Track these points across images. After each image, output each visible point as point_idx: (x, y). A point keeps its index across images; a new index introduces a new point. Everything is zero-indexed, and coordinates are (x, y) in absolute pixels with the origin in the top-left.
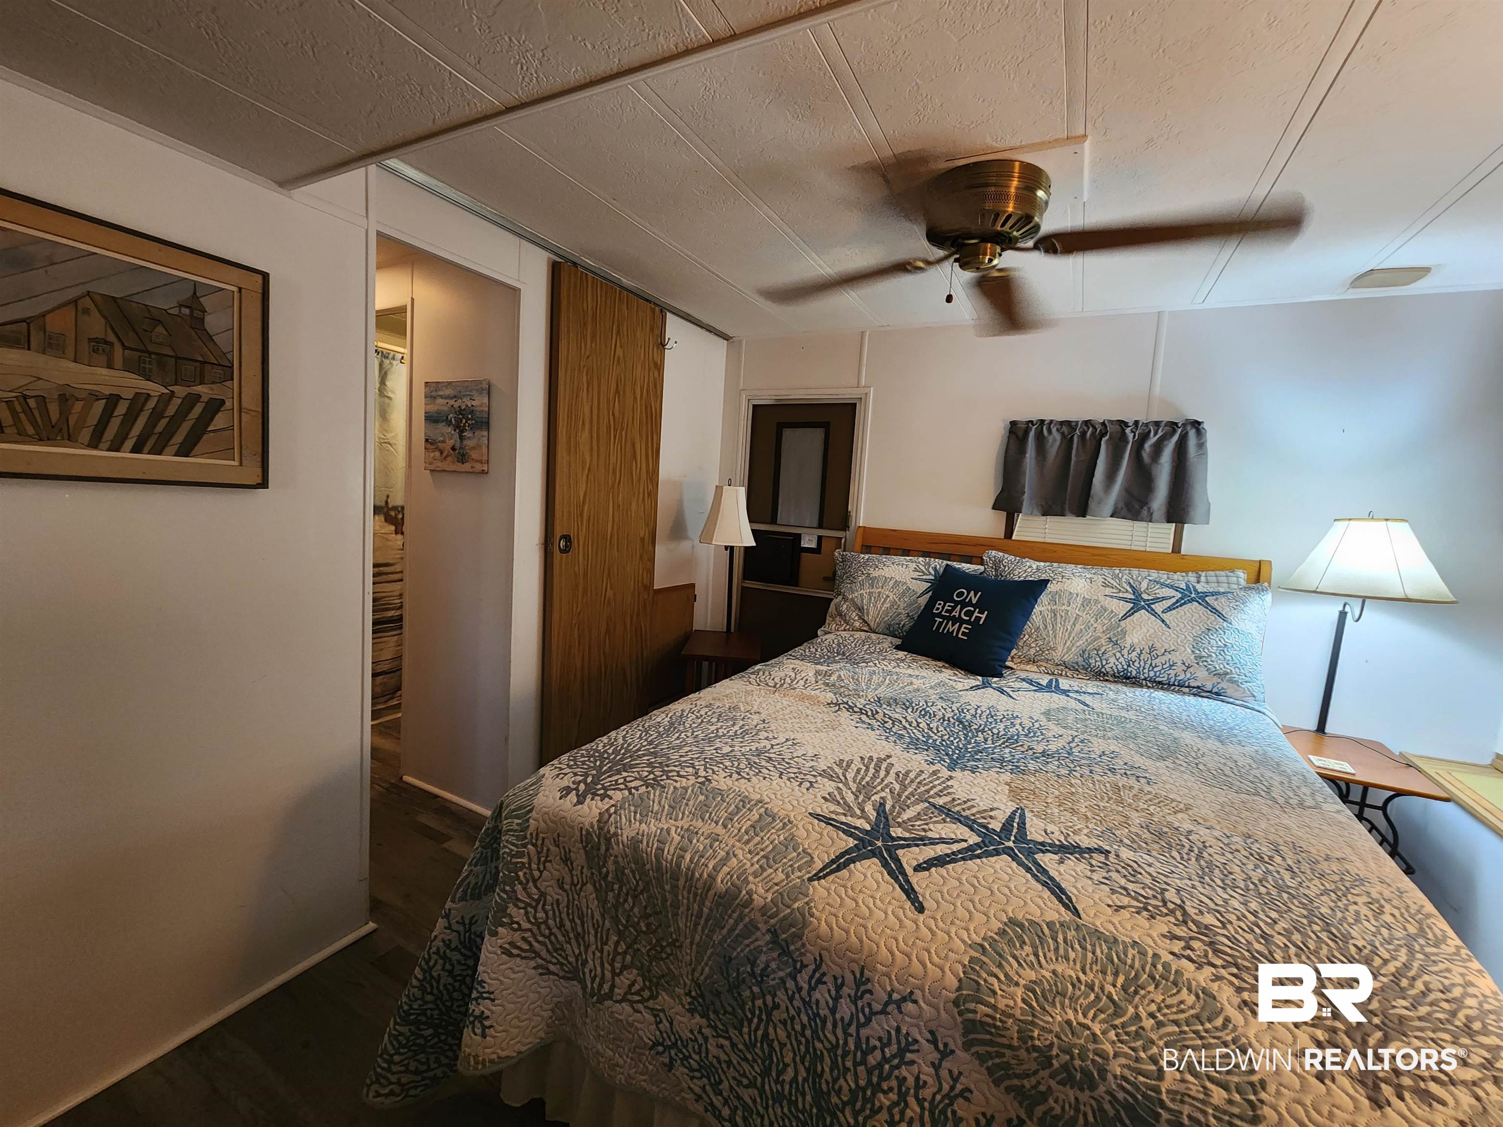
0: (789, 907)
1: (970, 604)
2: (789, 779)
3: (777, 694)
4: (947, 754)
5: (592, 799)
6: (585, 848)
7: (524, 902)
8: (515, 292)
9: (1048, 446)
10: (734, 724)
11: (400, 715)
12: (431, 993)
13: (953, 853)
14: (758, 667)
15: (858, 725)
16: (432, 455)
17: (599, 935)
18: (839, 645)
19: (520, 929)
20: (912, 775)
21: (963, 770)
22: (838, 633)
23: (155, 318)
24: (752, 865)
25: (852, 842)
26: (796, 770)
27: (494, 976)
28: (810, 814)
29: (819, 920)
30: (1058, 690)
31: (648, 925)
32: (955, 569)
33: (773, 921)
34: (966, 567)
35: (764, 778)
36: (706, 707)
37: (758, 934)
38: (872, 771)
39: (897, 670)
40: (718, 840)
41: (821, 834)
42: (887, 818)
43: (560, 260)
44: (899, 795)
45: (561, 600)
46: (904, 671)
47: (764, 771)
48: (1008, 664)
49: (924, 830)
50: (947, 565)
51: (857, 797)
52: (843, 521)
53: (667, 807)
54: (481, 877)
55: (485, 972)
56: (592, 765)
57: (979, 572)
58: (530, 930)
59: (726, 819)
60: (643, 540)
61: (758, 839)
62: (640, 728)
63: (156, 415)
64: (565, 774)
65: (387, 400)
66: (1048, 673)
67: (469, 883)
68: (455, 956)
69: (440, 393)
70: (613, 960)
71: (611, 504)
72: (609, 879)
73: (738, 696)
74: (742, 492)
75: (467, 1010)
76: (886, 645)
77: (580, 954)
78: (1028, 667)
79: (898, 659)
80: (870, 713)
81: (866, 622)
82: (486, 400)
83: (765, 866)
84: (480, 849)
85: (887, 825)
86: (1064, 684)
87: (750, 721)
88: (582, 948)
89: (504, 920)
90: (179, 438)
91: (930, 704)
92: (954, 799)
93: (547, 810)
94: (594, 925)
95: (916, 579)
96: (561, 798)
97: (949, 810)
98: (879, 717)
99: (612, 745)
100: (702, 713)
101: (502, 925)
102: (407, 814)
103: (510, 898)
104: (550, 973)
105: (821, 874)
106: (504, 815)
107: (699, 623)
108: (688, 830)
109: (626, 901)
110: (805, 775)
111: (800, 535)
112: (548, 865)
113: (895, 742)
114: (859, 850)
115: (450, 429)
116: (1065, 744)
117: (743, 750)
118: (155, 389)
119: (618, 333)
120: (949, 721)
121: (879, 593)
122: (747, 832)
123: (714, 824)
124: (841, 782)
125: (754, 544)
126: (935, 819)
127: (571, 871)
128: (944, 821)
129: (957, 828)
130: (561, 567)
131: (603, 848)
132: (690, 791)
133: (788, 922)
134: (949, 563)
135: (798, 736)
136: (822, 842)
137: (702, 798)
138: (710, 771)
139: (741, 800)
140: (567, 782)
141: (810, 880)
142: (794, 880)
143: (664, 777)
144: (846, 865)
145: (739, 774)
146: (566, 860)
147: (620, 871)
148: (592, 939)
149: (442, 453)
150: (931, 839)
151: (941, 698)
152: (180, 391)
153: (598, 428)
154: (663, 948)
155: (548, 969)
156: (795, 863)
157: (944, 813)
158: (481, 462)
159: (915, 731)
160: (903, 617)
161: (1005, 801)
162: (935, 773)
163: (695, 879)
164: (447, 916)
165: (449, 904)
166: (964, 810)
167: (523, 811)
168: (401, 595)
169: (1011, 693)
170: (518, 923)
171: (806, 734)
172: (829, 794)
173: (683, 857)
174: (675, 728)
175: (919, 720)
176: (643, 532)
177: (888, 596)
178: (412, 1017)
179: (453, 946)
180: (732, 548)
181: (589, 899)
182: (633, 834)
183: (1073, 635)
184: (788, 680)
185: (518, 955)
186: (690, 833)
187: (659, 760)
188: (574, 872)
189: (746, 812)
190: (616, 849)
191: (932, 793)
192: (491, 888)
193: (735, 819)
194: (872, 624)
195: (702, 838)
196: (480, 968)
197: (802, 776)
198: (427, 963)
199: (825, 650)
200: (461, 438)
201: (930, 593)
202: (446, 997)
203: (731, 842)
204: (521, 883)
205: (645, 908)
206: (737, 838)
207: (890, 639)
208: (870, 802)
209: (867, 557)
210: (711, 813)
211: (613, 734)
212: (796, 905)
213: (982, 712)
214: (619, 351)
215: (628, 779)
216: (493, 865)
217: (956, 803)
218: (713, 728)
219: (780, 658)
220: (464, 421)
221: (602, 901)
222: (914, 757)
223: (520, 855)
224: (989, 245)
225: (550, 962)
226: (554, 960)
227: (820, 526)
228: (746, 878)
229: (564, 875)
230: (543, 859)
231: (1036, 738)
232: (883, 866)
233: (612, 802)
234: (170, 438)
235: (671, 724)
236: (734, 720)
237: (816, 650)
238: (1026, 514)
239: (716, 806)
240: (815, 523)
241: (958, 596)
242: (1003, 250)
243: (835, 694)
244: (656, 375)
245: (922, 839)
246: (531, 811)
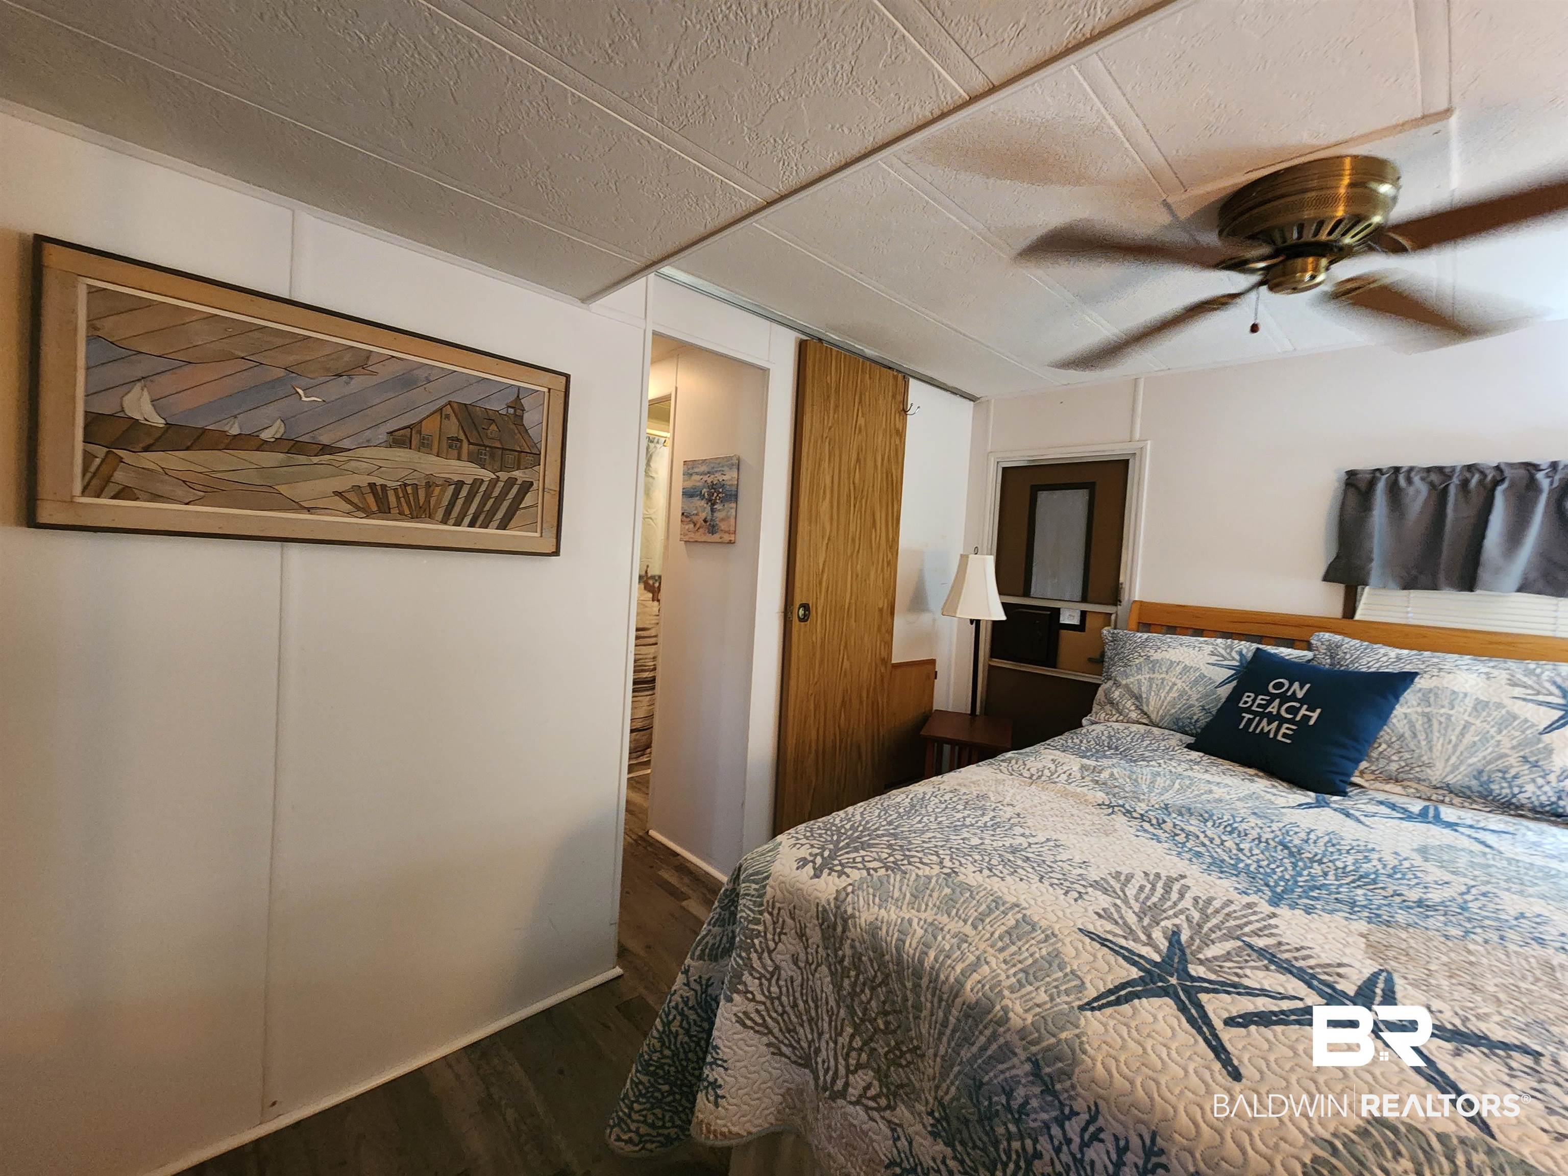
0: (1054, 1036)
1: (1293, 697)
2: (1051, 885)
3: (1033, 786)
4: (1267, 885)
5: (829, 874)
6: (821, 925)
7: (757, 971)
8: (764, 372)
9: (1407, 500)
10: (983, 815)
11: (649, 771)
12: (669, 1048)
13: (1282, 1012)
14: (1009, 754)
15: (1139, 834)
16: (687, 527)
17: (833, 1023)
18: (1110, 737)
19: (753, 1000)
20: (1217, 904)
21: (1293, 906)
22: (1109, 724)
23: (491, 418)
24: (1008, 977)
25: (1135, 973)
26: (1061, 876)
27: (728, 1044)
28: (1080, 930)
29: (1093, 1059)
30: (1437, 820)
31: (887, 1023)
32: (1270, 654)
33: (1034, 1049)
34: (1285, 652)
35: (1021, 880)
36: (951, 792)
37: (1015, 1060)
38: (1160, 891)
39: (1190, 773)
40: (966, 942)
41: (1095, 956)
42: (1183, 951)
43: (806, 338)
44: (1200, 926)
45: (798, 669)
46: (1200, 776)
47: (1020, 871)
48: (1355, 779)
49: (1237, 975)
50: (1258, 649)
51: (1141, 919)
52: (1114, 596)
53: (908, 895)
54: (718, 938)
55: (720, 1038)
56: (829, 839)
57: (1307, 658)
58: (764, 1003)
59: (976, 919)
60: (881, 610)
61: (1014, 948)
62: (879, 806)
63: (486, 496)
64: (802, 845)
65: (651, 480)
66: (1420, 798)
67: (707, 942)
68: (692, 1016)
69: (696, 470)
70: (848, 1055)
71: (850, 573)
72: (846, 963)
73: (987, 784)
74: (990, 561)
75: (701, 1074)
76: (1173, 742)
77: (813, 1040)
78: (1388, 787)
79: (1191, 761)
80: (1154, 821)
81: (1146, 714)
82: (736, 475)
83: (1024, 981)
84: (718, 910)
85: (1184, 960)
86: (1448, 813)
87: (1001, 813)
88: (815, 1035)
89: (739, 986)
90: (500, 515)
91: (1238, 819)
92: (1280, 944)
93: (784, 879)
94: (828, 1012)
95: (1214, 665)
96: (798, 869)
97: (1274, 956)
98: (1168, 826)
99: (849, 820)
100: (947, 797)
101: (738, 992)
102: (652, 867)
103: (745, 965)
104: (782, 1054)
105: (1095, 1004)
106: (742, 878)
107: (938, 704)
108: (932, 924)
109: (863, 991)
110: (1073, 883)
111: (1059, 609)
112: (783, 937)
113: (1190, 860)
114: (1146, 984)
115: (703, 503)
116: (1455, 895)
117: (995, 844)
118: (487, 475)
119: (860, 402)
120: (1267, 842)
121: (1163, 679)
122: (1001, 938)
123: (961, 923)
124: (1119, 898)
125: (1004, 618)
126: (1252, 964)
127: (806, 949)
128: (1267, 969)
129: (1288, 981)
130: (799, 636)
131: (839, 929)
132: (934, 881)
133: (1054, 1054)
134: (1260, 646)
135: (1063, 838)
136: (1096, 965)
137: (947, 891)
138: (957, 863)
139: (993, 901)
140: (804, 852)
141: (1081, 1008)
142: (1059, 1004)
143: (905, 862)
144: (1128, 999)
145: (990, 870)
146: (802, 935)
147: (857, 957)
148: (826, 1025)
149: (695, 525)
150: (1247, 987)
151: (1255, 814)
152: (503, 476)
153: (839, 497)
154: (903, 1054)
155: (779, 1049)
156: (1061, 984)
157: (1266, 958)
158: (729, 532)
159: (1218, 850)
160: (1196, 710)
161: (1360, 957)
162: (1249, 906)
163: (940, 982)
164: (686, 972)
165: (688, 961)
166: (1296, 959)
167: (760, 877)
168: (654, 658)
169: (1362, 818)
170: (752, 993)
171: (1071, 837)
172: (1103, 909)
173: (926, 954)
174: (916, 811)
175: (1224, 838)
176: (883, 603)
177: (1174, 684)
178: (652, 1068)
179: (690, 1004)
180: (978, 622)
181: (823, 980)
182: (871, 918)
183: (1461, 748)
184: (1047, 772)
185: (752, 1028)
186: (935, 929)
187: (900, 842)
188: (809, 950)
189: (999, 915)
190: (852, 933)
191: (1247, 929)
192: (727, 952)
193: (988, 920)
194: (1153, 716)
195: (948, 937)
196: (715, 1033)
197: (1067, 884)
198: (667, 1016)
199: (1092, 742)
200: (713, 510)
201: (1234, 683)
202: (682, 1056)
203: (982, 946)
204: (756, 951)
205: (884, 1003)
206: (989, 942)
207: (1179, 735)
208: (1159, 928)
209: (1145, 635)
210: (958, 910)
211: (850, 809)
212: (1063, 1035)
213: (1318, 838)
214: (861, 421)
215: (867, 859)
216: (730, 928)
217: (1283, 948)
218: (959, 815)
219: (1037, 747)
220: (715, 494)
221: (838, 987)
222: (1218, 882)
223: (757, 922)
224: (1311, 260)
225: (782, 1042)
226: (786, 1042)
227: (1084, 599)
228: (1001, 991)
229: (799, 950)
230: (778, 930)
231: (1405, 882)
232: (1179, 1010)
233: (849, 881)
234: (495, 514)
235: (913, 806)
236: (984, 809)
237: (1081, 742)
238: (1377, 587)
239: (964, 902)
240: (1078, 595)
241: (1275, 687)
242: (1332, 262)
243: (1107, 794)
244: (898, 442)
245: (1235, 985)
246: (767, 878)
